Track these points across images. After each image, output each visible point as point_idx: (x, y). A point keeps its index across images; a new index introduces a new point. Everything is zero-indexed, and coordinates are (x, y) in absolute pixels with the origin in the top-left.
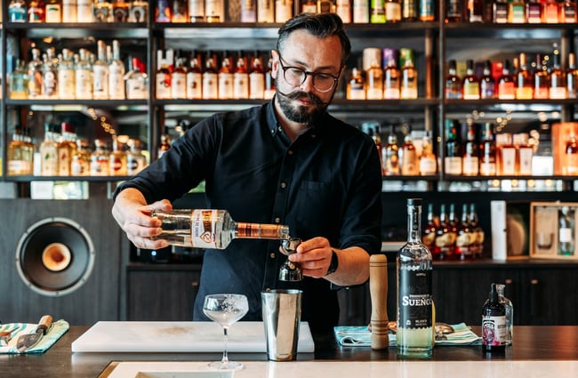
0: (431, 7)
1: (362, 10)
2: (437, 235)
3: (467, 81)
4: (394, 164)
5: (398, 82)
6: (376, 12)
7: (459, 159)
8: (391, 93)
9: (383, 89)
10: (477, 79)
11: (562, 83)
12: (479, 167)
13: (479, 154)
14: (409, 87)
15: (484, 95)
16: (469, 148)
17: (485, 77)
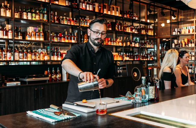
0: (47, 18)
1: (30, 16)
2: (52, 76)
3: (55, 37)
4: (39, 57)
5: (39, 36)
6: (33, 17)
7: (53, 56)
8: (37, 39)
9: (36, 38)
10: (57, 37)
11: (74, 39)
12: (58, 58)
13: (57, 55)
14: (42, 37)
15: (58, 41)
16: (55, 53)
17: (58, 36)
